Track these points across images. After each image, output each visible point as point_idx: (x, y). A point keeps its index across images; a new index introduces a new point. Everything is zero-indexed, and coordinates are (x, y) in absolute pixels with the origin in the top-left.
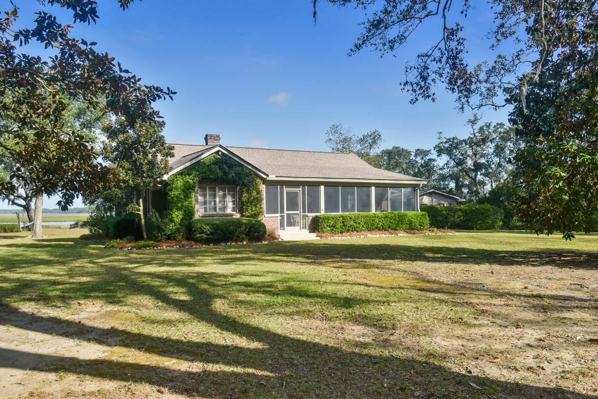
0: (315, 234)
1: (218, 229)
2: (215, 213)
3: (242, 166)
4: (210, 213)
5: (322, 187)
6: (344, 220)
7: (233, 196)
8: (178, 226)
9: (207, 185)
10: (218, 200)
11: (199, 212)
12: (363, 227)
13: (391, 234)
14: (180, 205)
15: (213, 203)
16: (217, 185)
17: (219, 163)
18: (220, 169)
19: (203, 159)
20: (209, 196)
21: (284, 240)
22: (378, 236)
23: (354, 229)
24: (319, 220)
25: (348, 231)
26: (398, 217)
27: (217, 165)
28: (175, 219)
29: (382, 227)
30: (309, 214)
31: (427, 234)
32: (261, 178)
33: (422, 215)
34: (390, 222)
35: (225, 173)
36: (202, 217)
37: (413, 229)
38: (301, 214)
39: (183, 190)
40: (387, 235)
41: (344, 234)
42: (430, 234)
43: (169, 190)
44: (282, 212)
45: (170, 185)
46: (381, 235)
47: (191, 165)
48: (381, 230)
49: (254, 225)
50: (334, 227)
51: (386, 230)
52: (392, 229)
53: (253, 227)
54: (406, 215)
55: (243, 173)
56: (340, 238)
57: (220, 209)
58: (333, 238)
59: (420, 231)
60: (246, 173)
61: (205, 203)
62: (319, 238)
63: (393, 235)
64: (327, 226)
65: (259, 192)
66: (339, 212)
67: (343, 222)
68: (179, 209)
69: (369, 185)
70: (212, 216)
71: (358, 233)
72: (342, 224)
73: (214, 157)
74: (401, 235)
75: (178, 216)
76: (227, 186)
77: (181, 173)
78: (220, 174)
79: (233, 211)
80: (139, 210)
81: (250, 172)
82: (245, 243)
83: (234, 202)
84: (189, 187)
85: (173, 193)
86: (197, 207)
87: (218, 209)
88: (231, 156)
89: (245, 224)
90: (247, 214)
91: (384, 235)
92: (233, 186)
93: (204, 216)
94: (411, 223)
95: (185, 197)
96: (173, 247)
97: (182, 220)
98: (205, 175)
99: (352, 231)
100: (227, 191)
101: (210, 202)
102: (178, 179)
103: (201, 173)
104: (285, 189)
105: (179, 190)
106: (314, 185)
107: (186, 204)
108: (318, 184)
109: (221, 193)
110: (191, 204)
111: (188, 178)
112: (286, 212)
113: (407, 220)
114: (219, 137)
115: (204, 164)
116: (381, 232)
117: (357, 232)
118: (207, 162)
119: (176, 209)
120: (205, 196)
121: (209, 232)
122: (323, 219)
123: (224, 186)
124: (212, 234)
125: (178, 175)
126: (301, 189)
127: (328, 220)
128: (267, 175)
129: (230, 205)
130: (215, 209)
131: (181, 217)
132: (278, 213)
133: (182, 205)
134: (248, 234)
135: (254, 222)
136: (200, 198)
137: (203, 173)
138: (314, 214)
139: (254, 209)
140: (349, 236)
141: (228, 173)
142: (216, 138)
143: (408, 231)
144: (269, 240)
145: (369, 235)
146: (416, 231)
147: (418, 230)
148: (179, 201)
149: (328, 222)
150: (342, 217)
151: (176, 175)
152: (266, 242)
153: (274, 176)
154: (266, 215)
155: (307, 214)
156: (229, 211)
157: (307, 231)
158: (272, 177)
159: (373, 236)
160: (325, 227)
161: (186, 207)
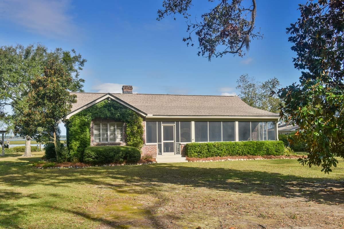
0: (185, 158)
1: (100, 155)
2: (107, 142)
3: (126, 108)
4: (103, 142)
5: (193, 123)
6: (209, 148)
7: (121, 130)
8: (76, 152)
9: (101, 123)
10: (109, 133)
11: (94, 142)
12: (225, 152)
13: (249, 158)
14: (77, 137)
15: (106, 135)
16: (108, 122)
17: (108, 106)
18: (109, 110)
19: (96, 104)
20: (102, 130)
21: (158, 163)
22: (237, 160)
23: (217, 155)
24: (188, 148)
25: (212, 156)
26: (256, 145)
27: (106, 108)
28: (74, 147)
29: (242, 152)
30: (182, 143)
31: (282, 158)
32: (142, 117)
33: (278, 143)
34: (249, 149)
35: (112, 114)
36: (96, 145)
37: (270, 154)
38: (176, 143)
39: (80, 127)
40: (245, 159)
41: (208, 158)
42: (284, 158)
43: (70, 127)
44: (160, 141)
45: (70, 123)
46: (239, 159)
47: (87, 108)
48: (241, 155)
49: (129, 151)
50: (201, 153)
51: (245, 155)
52: (250, 154)
53: (129, 153)
54: (263, 144)
55: (127, 113)
56: (204, 161)
57: (111, 139)
58: (198, 161)
59: (276, 156)
60: (129, 113)
61: (99, 135)
62: (187, 161)
63: (251, 159)
64: (194, 152)
65: (140, 127)
66: (207, 141)
67: (208, 149)
68: (76, 140)
69: (233, 120)
70: (104, 144)
71: (220, 158)
72: (207, 151)
73: (105, 102)
74: (258, 159)
75: (76, 145)
76: (116, 123)
77: (78, 115)
78: (109, 114)
79: (121, 141)
80: (53, 140)
81: (132, 113)
82: (123, 165)
83: (122, 134)
84: (85, 124)
85: (72, 128)
86: (92, 138)
87: (109, 140)
88: (118, 101)
89: (122, 151)
90: (129, 143)
91: (242, 160)
92: (120, 123)
93: (98, 145)
94: (268, 149)
95: (81, 131)
96: (68, 167)
97: (78, 148)
98: (96, 115)
99: (216, 156)
100: (116, 126)
101: (103, 135)
102: (76, 118)
103: (94, 114)
104: (162, 124)
105: (77, 126)
106: (186, 121)
107: (82, 136)
108: (189, 120)
109: (112, 128)
110: (85, 136)
111: (83, 118)
112: (163, 141)
113: (264, 147)
114: (131, 87)
115: (97, 107)
116: (241, 157)
117: (220, 156)
118: (99, 106)
119: (74, 140)
120: (99, 130)
121: (94, 157)
122: (191, 146)
123: (113, 123)
124: (96, 158)
125: (77, 116)
126: (175, 124)
127: (195, 147)
128: (146, 114)
129: (119, 136)
130: (107, 140)
131: (78, 145)
132: (156, 142)
133: (79, 137)
134: (125, 158)
135: (129, 149)
136: (95, 132)
137: (95, 114)
138: (185, 143)
139: (135, 139)
140: (212, 160)
141: (115, 113)
142: (130, 88)
143: (265, 156)
144: (144, 162)
145: (229, 159)
146: (273, 156)
147: (274, 155)
148: (77, 134)
149: (195, 149)
150: (208, 145)
151: (74, 116)
152: (141, 164)
153: (152, 115)
154: (146, 144)
155: (180, 143)
156: (118, 141)
157: (180, 156)
158: (150, 116)
159: (232, 160)
160: (192, 153)
161: (82, 138)
